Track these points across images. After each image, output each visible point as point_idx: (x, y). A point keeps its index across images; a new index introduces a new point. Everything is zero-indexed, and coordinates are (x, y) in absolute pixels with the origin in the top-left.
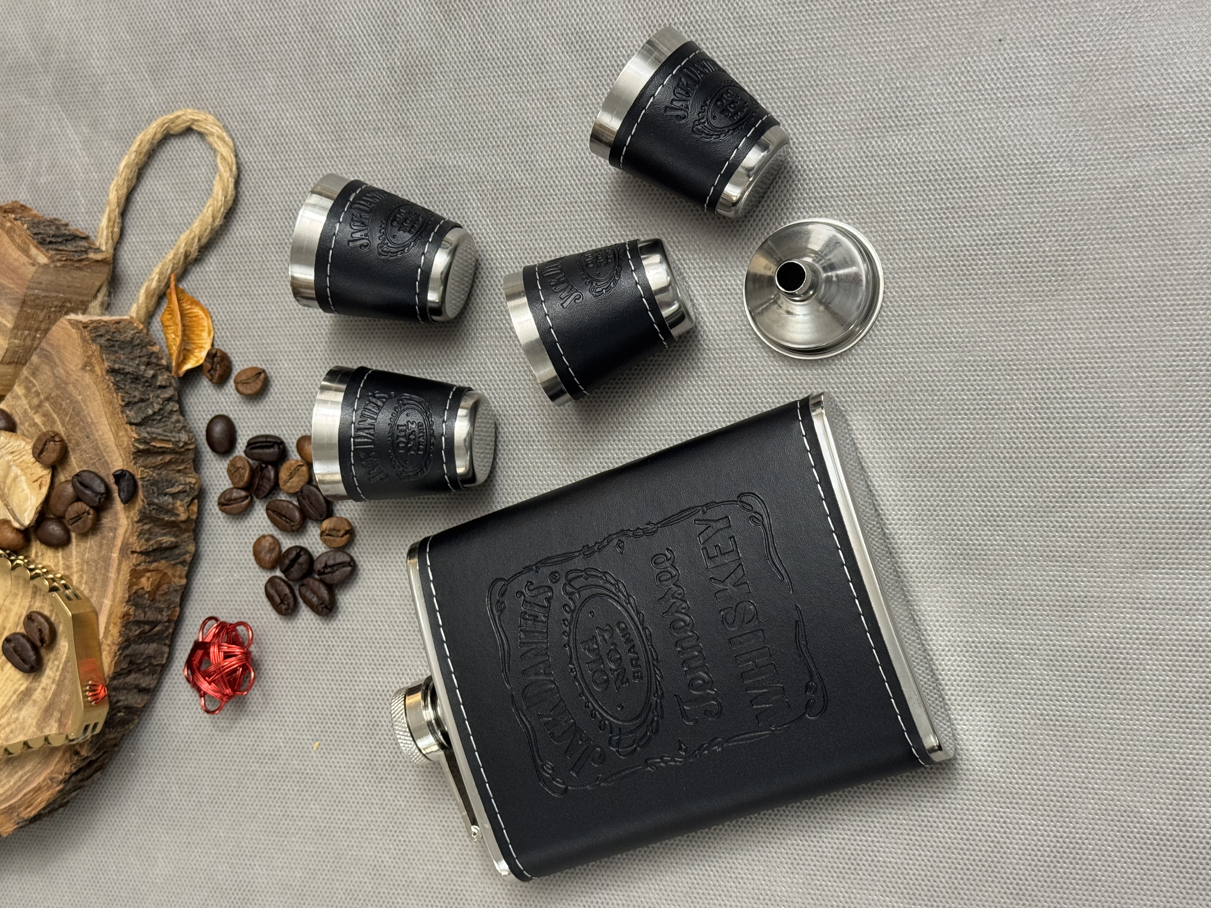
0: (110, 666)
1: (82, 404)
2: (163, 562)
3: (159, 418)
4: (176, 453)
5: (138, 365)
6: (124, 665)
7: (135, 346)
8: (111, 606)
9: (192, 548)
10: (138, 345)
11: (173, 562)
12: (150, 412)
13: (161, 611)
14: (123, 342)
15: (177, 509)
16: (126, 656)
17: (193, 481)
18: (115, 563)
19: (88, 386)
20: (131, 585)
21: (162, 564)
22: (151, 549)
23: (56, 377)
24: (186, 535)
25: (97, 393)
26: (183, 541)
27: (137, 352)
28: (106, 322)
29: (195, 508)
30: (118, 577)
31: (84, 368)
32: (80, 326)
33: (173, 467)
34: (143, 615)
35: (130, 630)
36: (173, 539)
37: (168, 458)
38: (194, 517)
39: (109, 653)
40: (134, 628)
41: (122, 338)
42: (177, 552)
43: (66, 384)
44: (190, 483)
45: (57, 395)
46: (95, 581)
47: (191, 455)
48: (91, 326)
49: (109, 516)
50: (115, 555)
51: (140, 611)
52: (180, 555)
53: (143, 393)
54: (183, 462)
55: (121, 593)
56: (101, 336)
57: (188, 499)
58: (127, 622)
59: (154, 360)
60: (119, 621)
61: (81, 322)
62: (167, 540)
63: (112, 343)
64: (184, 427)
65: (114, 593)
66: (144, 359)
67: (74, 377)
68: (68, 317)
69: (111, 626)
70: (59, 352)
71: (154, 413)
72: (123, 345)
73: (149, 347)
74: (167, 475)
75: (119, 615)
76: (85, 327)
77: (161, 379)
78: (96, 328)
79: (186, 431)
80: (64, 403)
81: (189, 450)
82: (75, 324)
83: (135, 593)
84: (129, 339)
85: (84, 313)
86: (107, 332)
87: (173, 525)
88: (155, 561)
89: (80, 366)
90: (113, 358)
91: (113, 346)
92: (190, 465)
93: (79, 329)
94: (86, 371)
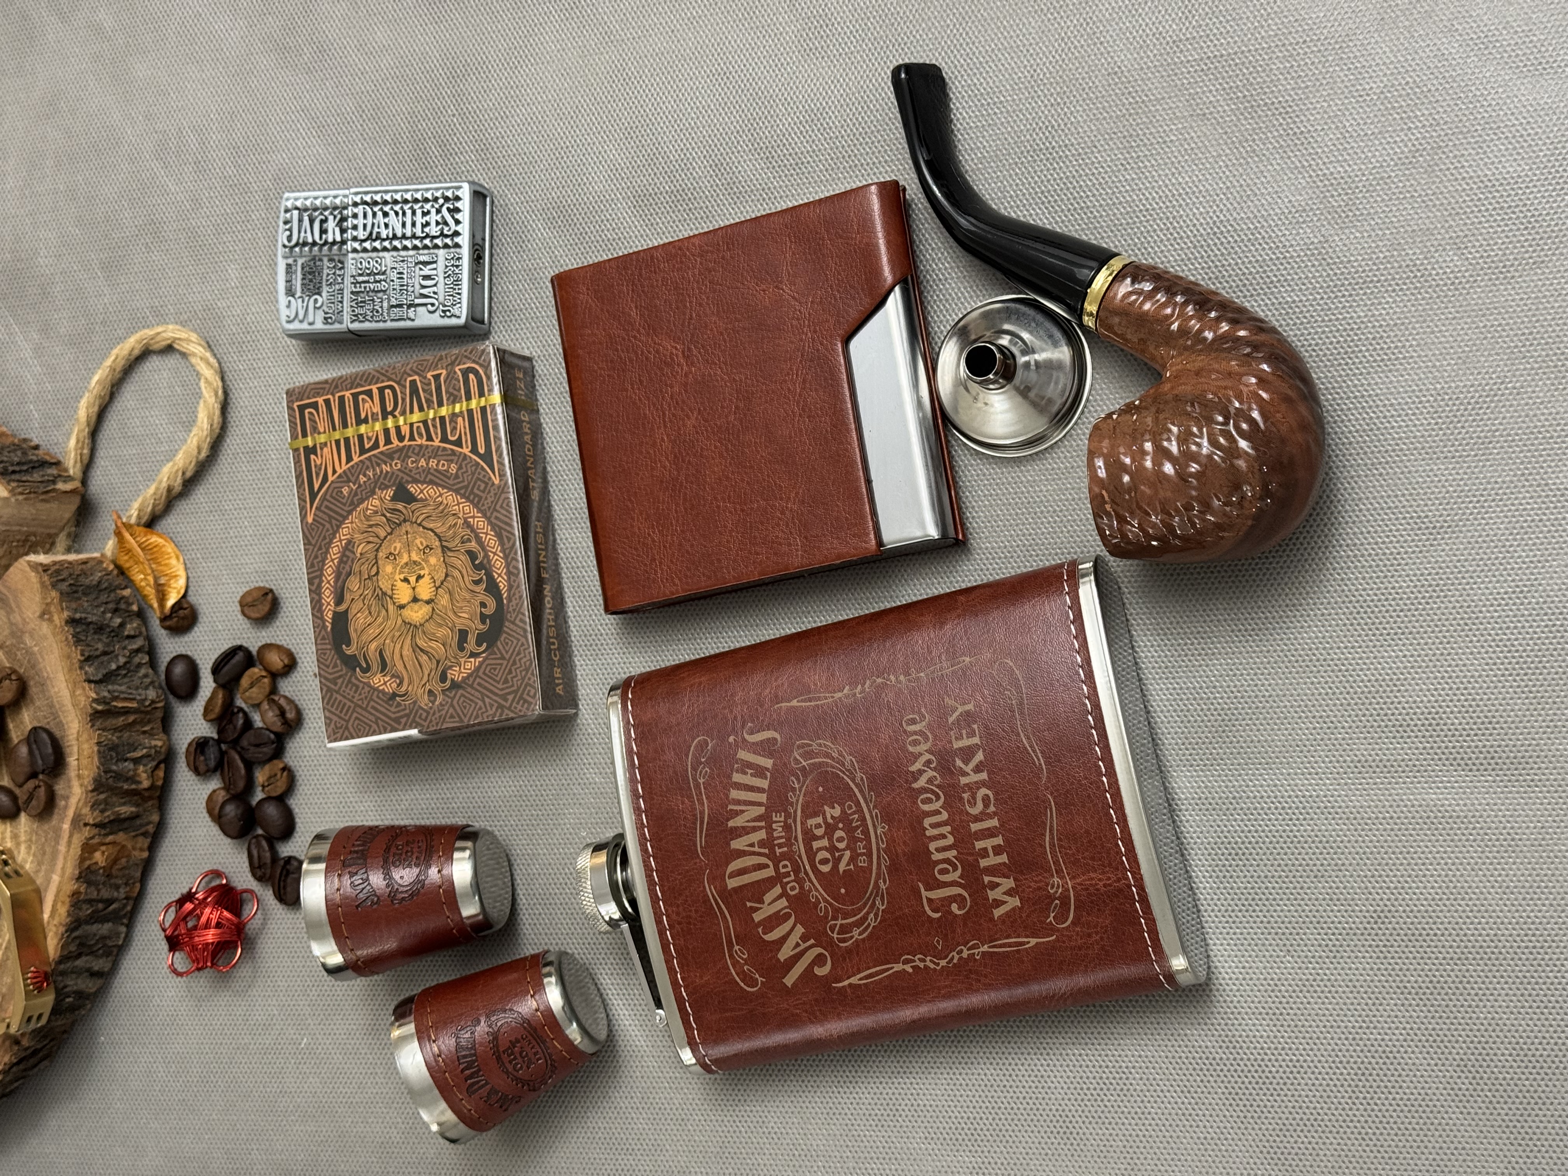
0: (56, 950)
1: (39, 656)
2: (121, 834)
3: (124, 672)
4: (142, 712)
5: (104, 613)
6: (73, 948)
7: (101, 591)
8: (60, 882)
9: (155, 818)
10: (106, 589)
11: (133, 834)
12: (114, 666)
13: (117, 887)
14: (88, 587)
15: (139, 775)
16: (75, 938)
17: (159, 743)
18: (65, 835)
19: (45, 637)
20: (82, 859)
21: (121, 837)
22: (107, 820)
23: (12, 624)
24: (150, 803)
25: (55, 645)
26: (145, 811)
27: (103, 598)
28: (70, 563)
29: (161, 774)
30: (68, 851)
31: (41, 616)
32: (40, 569)
33: (138, 727)
34: (96, 893)
35: (80, 909)
36: (133, 809)
37: (131, 718)
38: (160, 783)
39: (56, 933)
40: (85, 907)
41: (87, 582)
42: (138, 822)
43: (23, 632)
44: (156, 746)
45: (12, 645)
46: (44, 853)
47: (159, 714)
48: (53, 569)
49: (62, 782)
50: (66, 826)
51: (93, 888)
52: (142, 826)
53: (108, 645)
54: (149, 722)
55: (71, 869)
56: (63, 580)
57: (154, 763)
58: (76, 901)
59: (123, 606)
60: (68, 900)
61: (41, 564)
62: (126, 810)
63: (74, 588)
64: (152, 683)
65: (63, 868)
66: (111, 606)
67: (32, 625)
68: (28, 558)
69: (59, 904)
70: (16, 597)
71: (119, 668)
72: (88, 590)
73: (118, 591)
74: (131, 736)
75: (68, 893)
76: (45, 571)
77: (130, 629)
78: (58, 572)
79: (154, 687)
80: (19, 653)
81: (156, 708)
82: (34, 566)
83: (89, 867)
84: (95, 583)
85: (46, 553)
86: (71, 575)
87: (135, 793)
88: (111, 833)
89: (38, 614)
90: (74, 605)
91: (76, 592)
92: (159, 724)
93: (38, 572)
94: (44, 620)
